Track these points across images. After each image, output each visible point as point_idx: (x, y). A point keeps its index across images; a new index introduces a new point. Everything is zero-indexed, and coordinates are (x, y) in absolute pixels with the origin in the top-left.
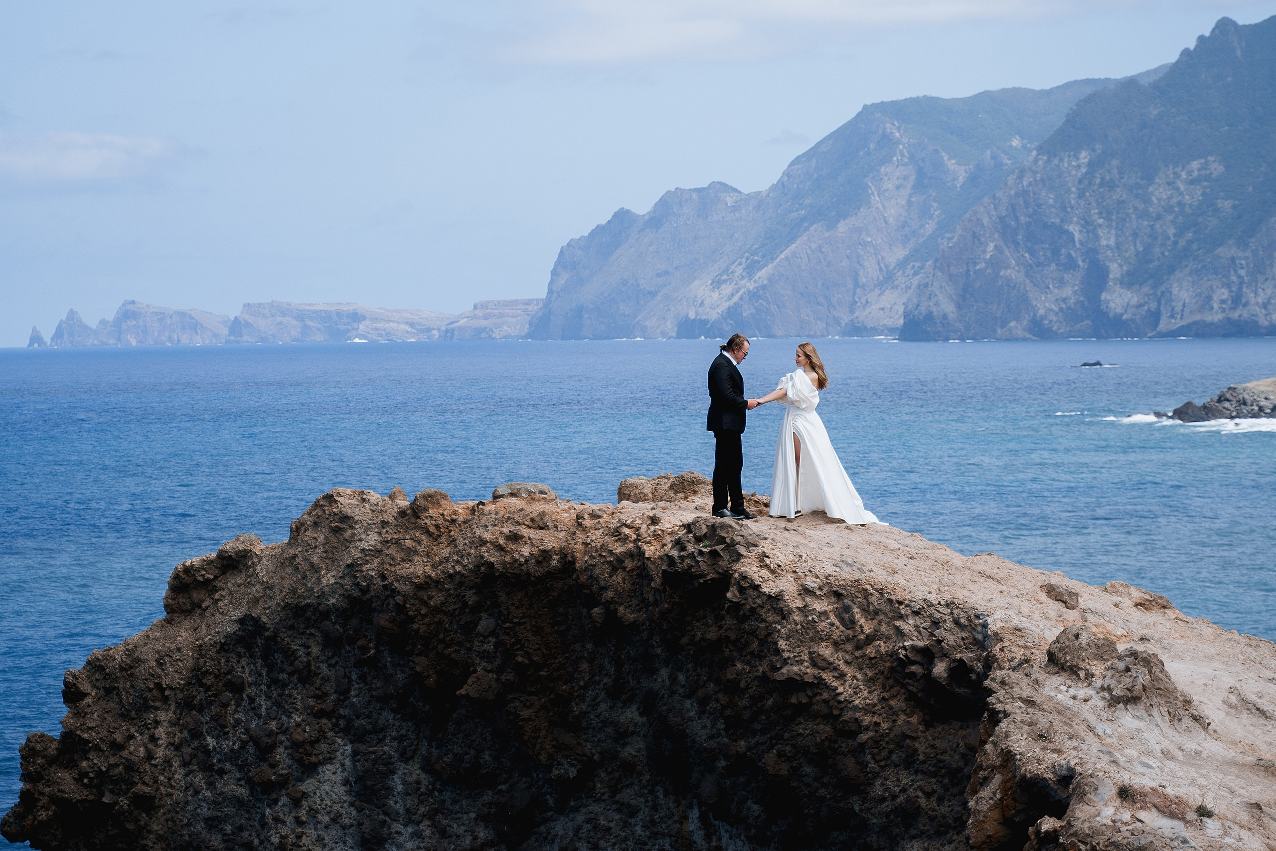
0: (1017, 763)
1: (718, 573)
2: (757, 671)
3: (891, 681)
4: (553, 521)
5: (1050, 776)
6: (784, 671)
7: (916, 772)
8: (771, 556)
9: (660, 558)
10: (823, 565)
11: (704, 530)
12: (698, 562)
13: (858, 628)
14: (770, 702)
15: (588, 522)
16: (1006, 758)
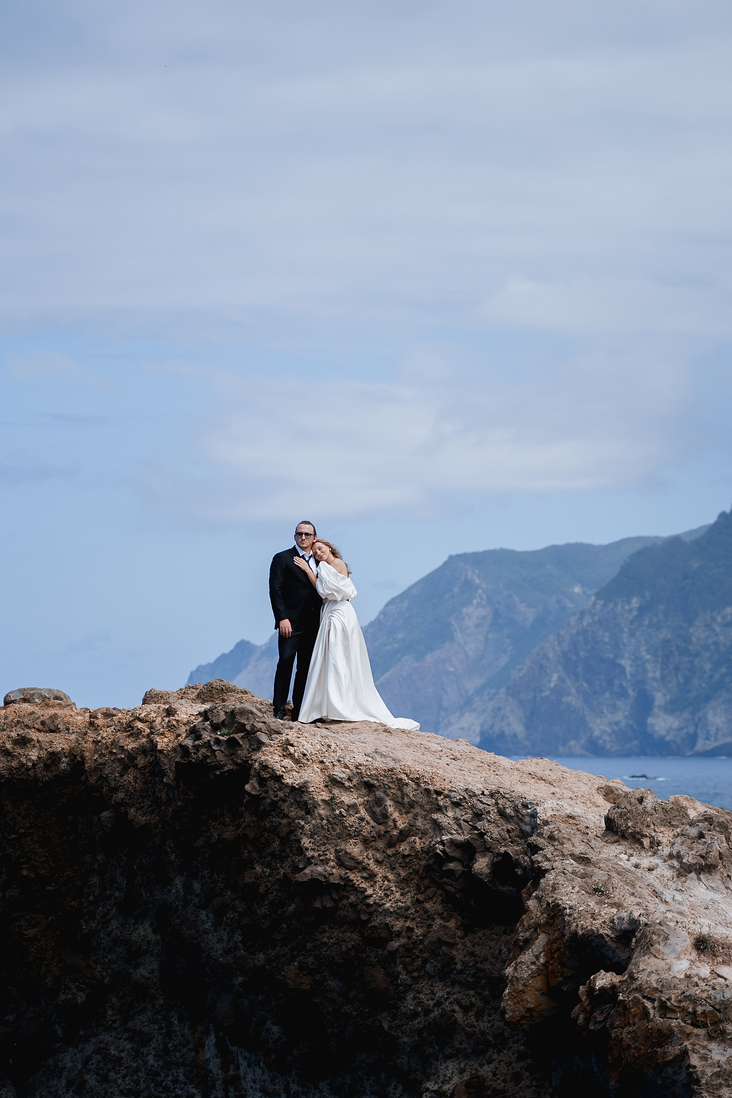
0: (567, 918)
1: (236, 764)
2: (279, 873)
3: (426, 882)
4: (65, 723)
5: (609, 932)
6: (307, 871)
7: (453, 985)
8: (295, 744)
9: (174, 749)
10: (354, 755)
11: (223, 717)
12: (215, 751)
13: (390, 823)
14: (292, 908)
15: (100, 721)
16: (552, 914)
